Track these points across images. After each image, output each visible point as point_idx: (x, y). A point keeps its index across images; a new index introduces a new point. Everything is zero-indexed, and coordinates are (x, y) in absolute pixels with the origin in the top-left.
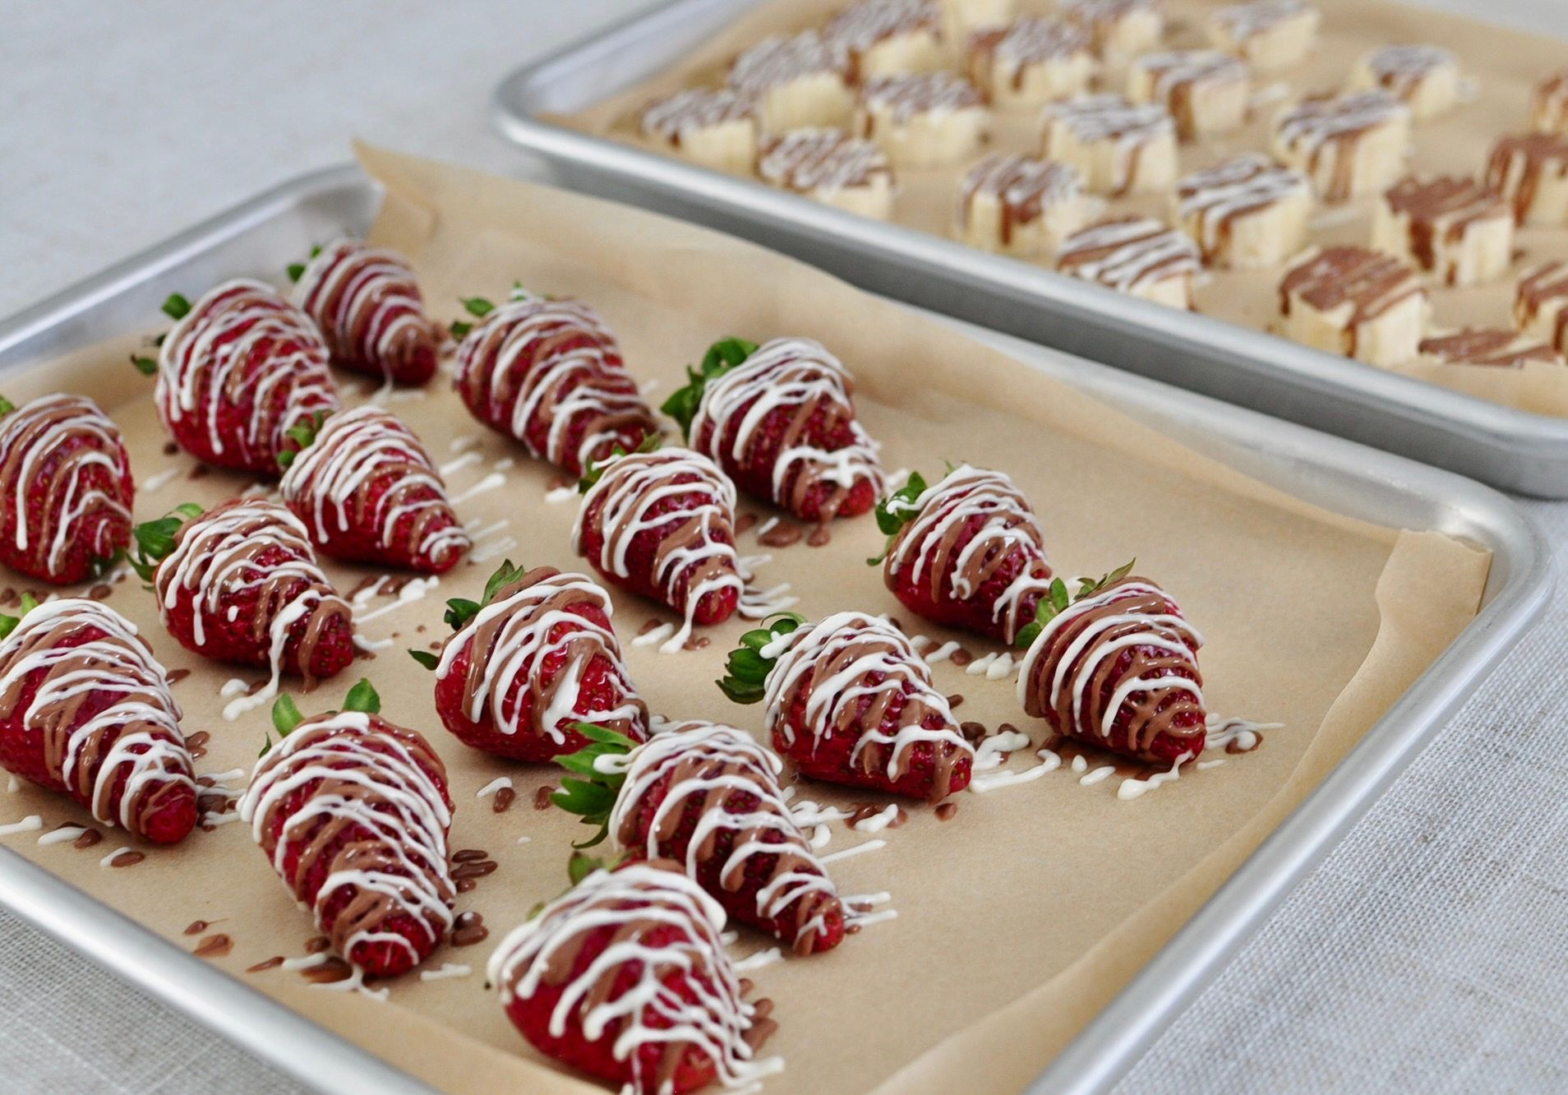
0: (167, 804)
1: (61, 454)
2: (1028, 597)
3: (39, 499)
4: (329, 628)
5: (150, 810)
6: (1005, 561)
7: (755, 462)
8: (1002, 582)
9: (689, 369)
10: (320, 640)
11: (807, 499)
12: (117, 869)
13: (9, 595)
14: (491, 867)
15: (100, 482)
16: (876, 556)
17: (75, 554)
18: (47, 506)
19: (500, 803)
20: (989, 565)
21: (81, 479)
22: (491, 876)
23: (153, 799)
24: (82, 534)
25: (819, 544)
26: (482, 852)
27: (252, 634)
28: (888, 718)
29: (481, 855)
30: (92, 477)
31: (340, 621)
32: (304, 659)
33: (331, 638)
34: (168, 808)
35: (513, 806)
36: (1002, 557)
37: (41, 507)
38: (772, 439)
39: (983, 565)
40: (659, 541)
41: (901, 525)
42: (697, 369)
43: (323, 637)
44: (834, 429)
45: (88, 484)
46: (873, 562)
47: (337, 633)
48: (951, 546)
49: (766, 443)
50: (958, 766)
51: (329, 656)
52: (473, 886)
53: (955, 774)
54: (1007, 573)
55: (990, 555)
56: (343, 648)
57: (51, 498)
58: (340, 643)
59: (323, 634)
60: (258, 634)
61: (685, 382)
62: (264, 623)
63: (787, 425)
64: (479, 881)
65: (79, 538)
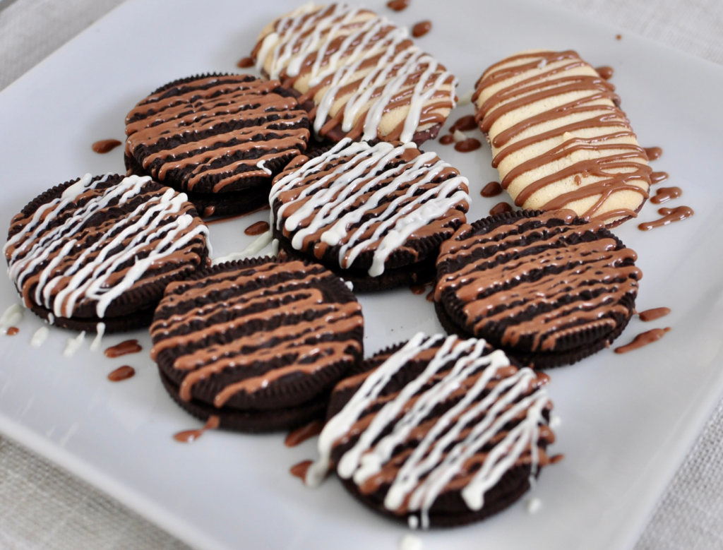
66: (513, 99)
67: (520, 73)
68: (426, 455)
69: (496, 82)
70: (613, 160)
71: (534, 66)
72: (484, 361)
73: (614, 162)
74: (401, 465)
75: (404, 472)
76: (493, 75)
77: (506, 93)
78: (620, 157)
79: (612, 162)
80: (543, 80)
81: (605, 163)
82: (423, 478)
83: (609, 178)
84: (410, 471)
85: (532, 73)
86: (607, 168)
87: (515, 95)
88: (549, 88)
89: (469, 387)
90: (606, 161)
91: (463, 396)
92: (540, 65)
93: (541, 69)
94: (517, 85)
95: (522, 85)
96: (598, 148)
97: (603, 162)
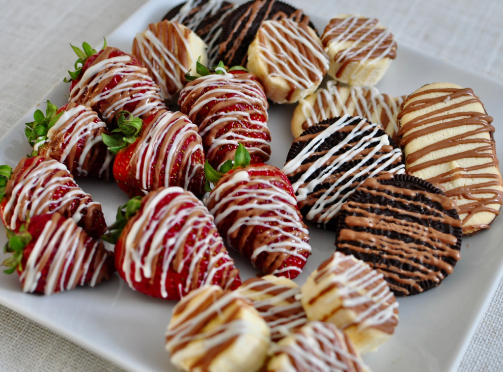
66: (424, 127)
67: (431, 105)
68: (332, 194)
69: (414, 110)
70: (480, 187)
71: (442, 99)
72: (376, 139)
73: (481, 188)
74: (319, 197)
75: (318, 202)
76: (413, 104)
77: (420, 121)
78: (486, 185)
79: (479, 189)
80: (446, 113)
81: (474, 189)
82: (327, 206)
83: (475, 201)
84: (322, 201)
85: (440, 106)
86: (476, 193)
87: (425, 123)
88: (449, 120)
89: (365, 155)
90: (476, 188)
91: (360, 161)
92: (446, 101)
93: (445, 103)
94: (428, 115)
95: (431, 115)
96: (473, 176)
97: (473, 188)
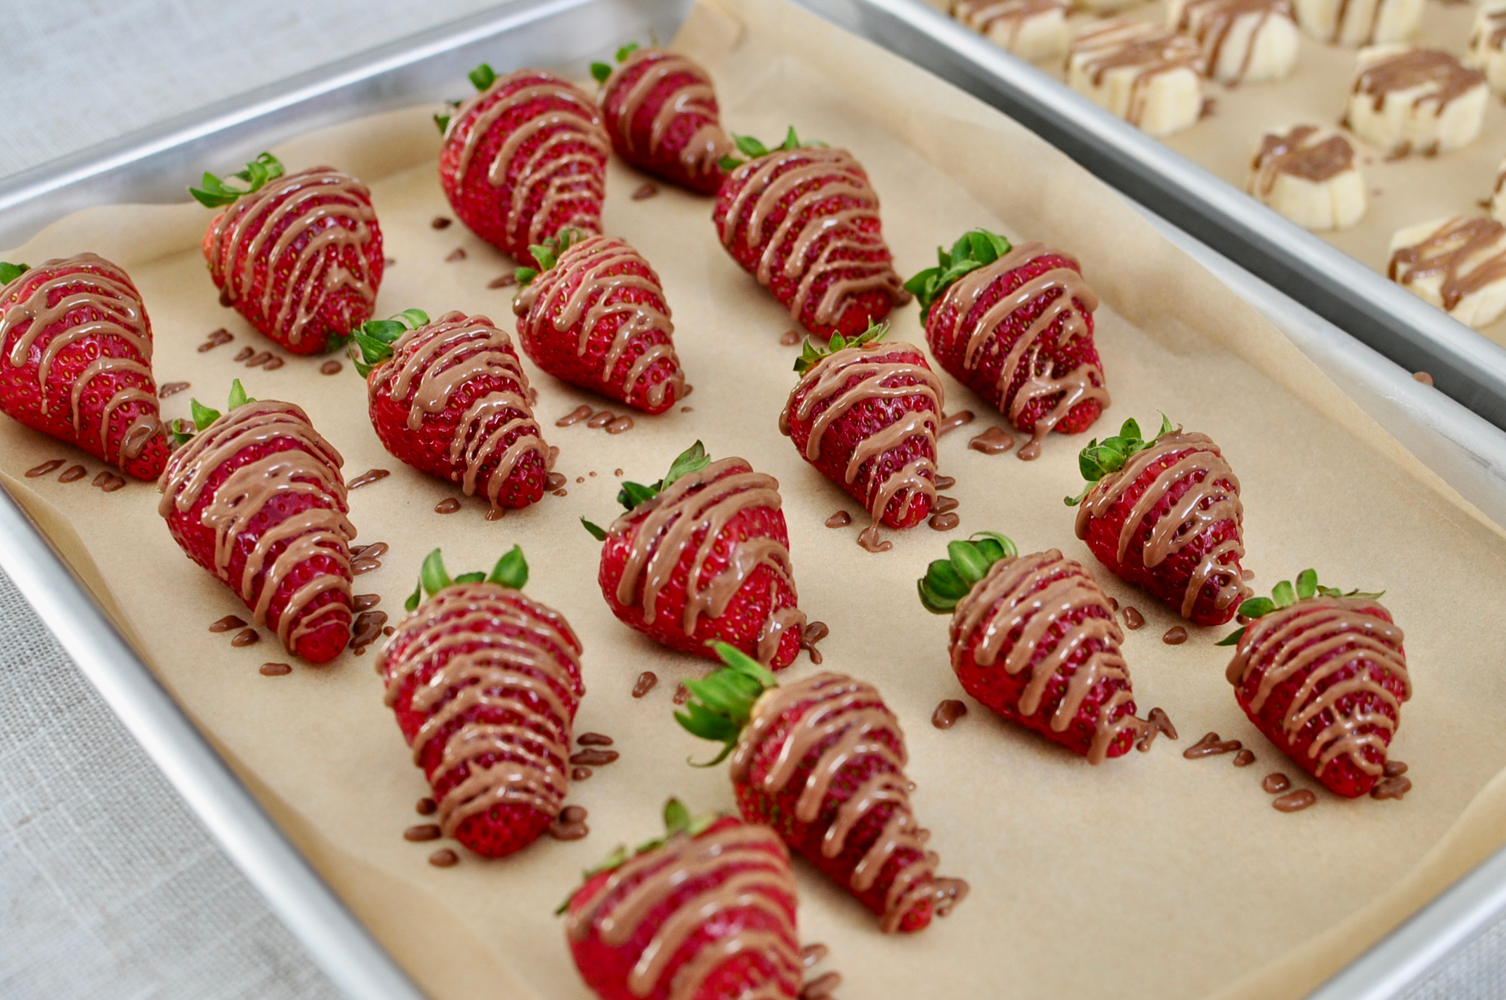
0: (318, 627)
1: (312, 231)
2: (1213, 578)
3: (285, 272)
4: (523, 464)
5: (301, 630)
6: (1198, 537)
7: (981, 364)
8: (1190, 558)
9: (940, 249)
10: (511, 473)
11: (1026, 410)
12: (264, 677)
13: (247, 354)
14: (612, 757)
15: (347, 262)
16: (1073, 497)
17: (312, 329)
18: (292, 279)
19: (640, 688)
20: (1180, 540)
21: (329, 259)
22: (609, 768)
23: (305, 620)
24: (322, 310)
25: (1027, 458)
26: (606, 738)
27: (449, 455)
28: (1061, 671)
29: (605, 741)
30: (340, 258)
31: (536, 457)
32: (493, 490)
33: (522, 473)
34: (318, 632)
35: (651, 694)
36: (1196, 532)
37: (286, 279)
38: (1001, 346)
39: (1174, 538)
40: (859, 440)
41: (1103, 475)
42: (947, 250)
43: (514, 472)
44: (1067, 346)
45: (335, 264)
46: (1069, 502)
47: (529, 470)
48: (1146, 512)
49: (995, 349)
50: (1120, 735)
51: (518, 491)
52: (589, 774)
53: (1115, 742)
54: (1196, 550)
55: (1183, 529)
56: (533, 485)
57: (296, 273)
58: (531, 481)
59: (516, 469)
60: (454, 458)
61: (935, 263)
62: (461, 447)
63: (1020, 333)
64: (596, 771)
65: (318, 313)
